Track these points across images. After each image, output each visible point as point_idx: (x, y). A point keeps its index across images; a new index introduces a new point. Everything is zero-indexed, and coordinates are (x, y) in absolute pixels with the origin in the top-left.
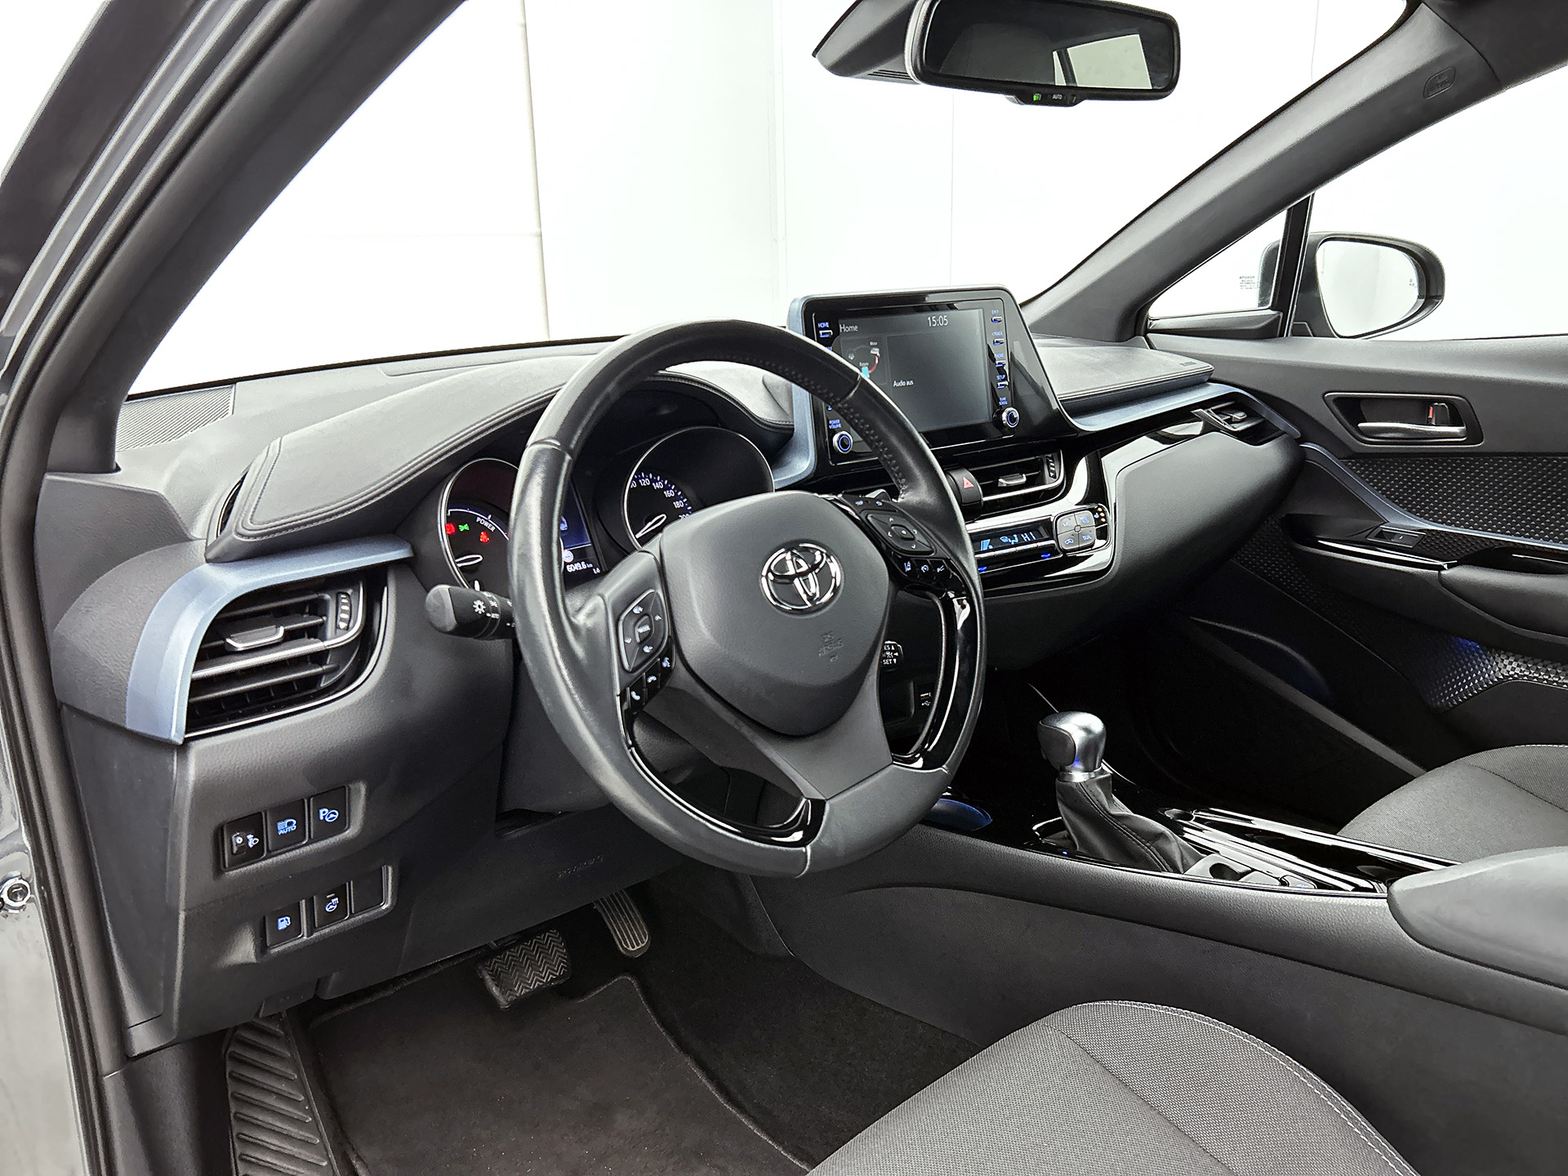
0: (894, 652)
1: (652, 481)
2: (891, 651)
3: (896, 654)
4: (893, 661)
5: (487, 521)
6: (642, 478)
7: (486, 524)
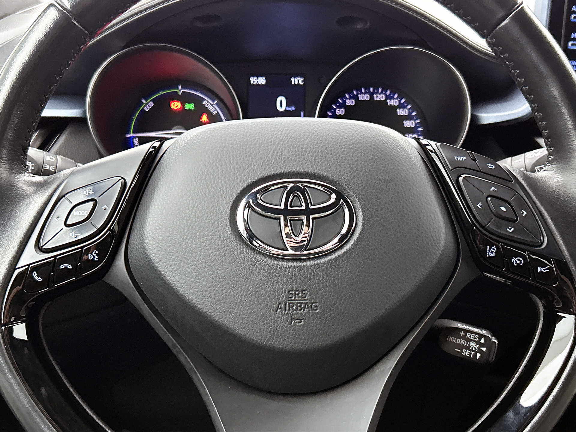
0: (482, 345)
1: (387, 97)
2: (478, 343)
3: (484, 349)
4: (475, 355)
5: (212, 105)
6: (377, 93)
7: (210, 108)
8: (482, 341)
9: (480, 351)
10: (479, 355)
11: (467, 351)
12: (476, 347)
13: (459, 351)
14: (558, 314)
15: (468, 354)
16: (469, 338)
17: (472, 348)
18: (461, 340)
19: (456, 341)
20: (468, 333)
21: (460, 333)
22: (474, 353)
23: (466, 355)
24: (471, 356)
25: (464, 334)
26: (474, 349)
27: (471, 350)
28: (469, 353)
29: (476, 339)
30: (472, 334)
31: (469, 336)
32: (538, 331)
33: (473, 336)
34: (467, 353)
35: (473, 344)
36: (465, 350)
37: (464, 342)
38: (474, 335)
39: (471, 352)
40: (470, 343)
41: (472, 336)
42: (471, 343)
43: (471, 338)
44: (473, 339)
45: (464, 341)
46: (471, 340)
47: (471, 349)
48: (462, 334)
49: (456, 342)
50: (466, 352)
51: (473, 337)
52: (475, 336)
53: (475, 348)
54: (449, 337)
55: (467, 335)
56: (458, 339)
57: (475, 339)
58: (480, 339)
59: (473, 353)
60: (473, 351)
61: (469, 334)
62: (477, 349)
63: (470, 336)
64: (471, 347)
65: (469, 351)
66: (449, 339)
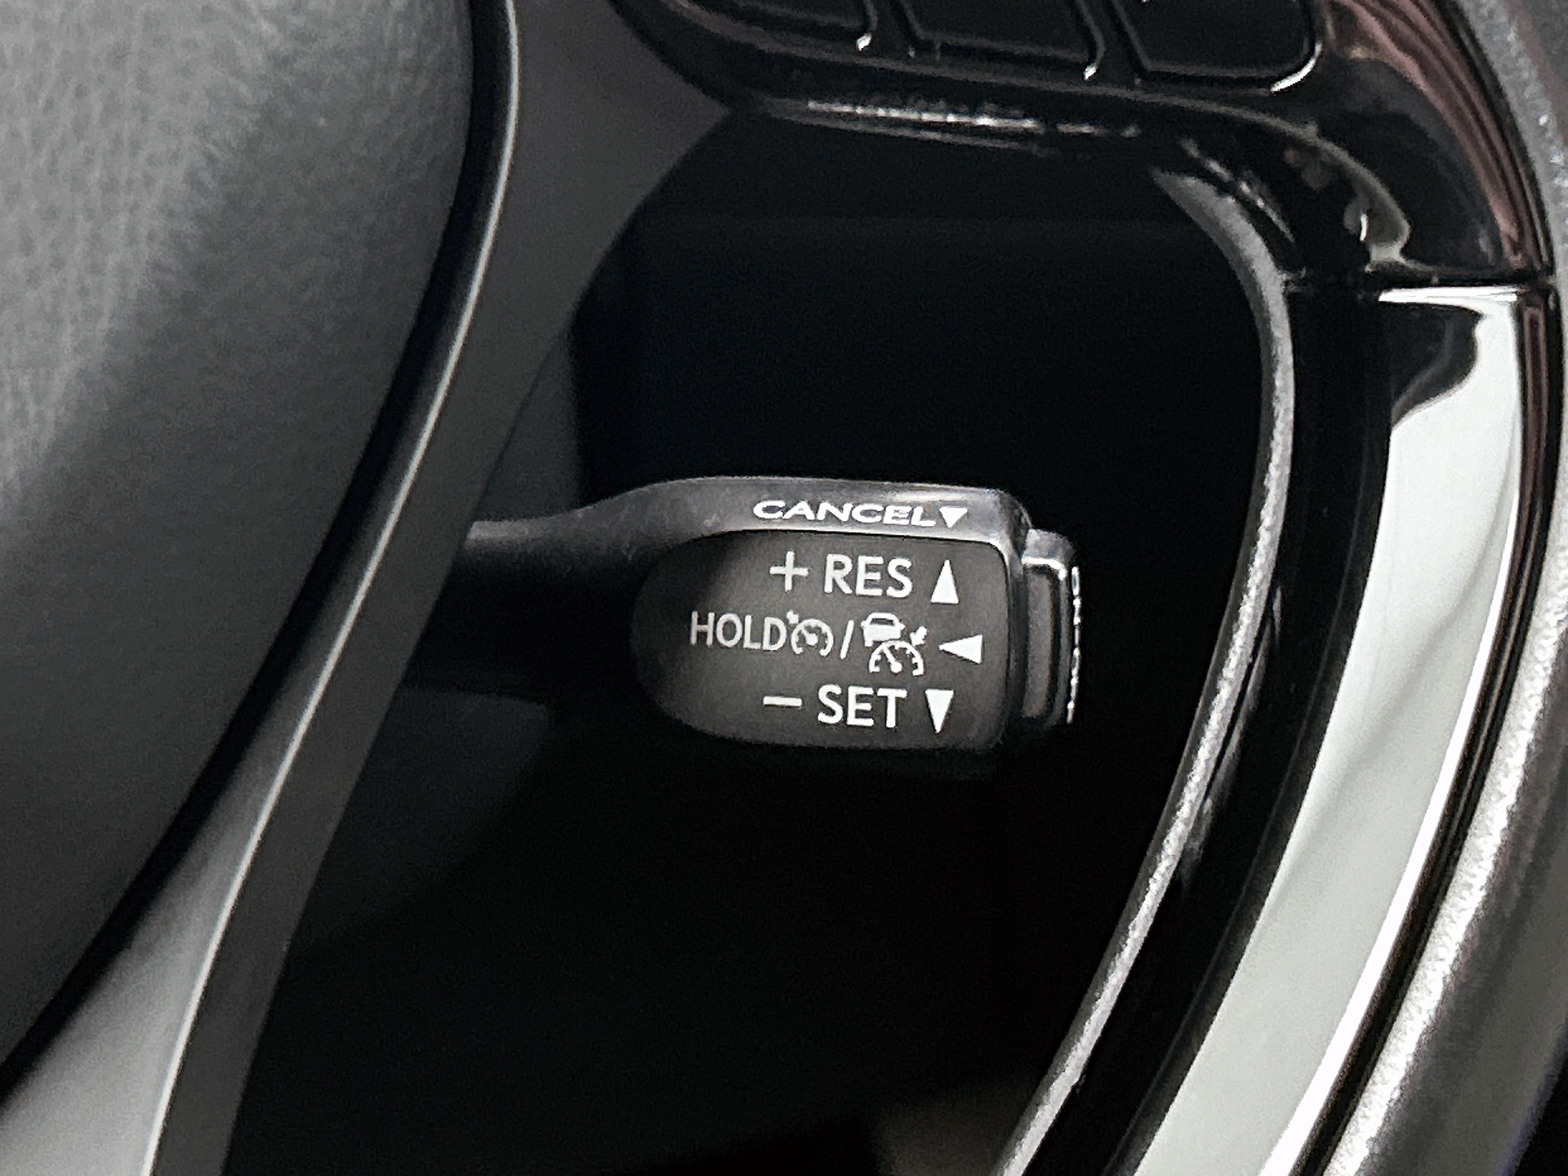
0: (953, 623)
4: (915, 710)
8: (945, 591)
9: (946, 671)
10: (939, 702)
11: (853, 691)
12: (910, 649)
13: (796, 702)
14: (1385, 297)
15: (860, 714)
16: (847, 590)
17: (883, 662)
18: (792, 617)
19: (757, 636)
20: (832, 559)
21: (774, 570)
22: (903, 694)
23: (852, 720)
24: (891, 722)
25: (803, 572)
26: (896, 667)
27: (877, 682)
28: (867, 707)
29: (900, 586)
30: (863, 560)
31: (839, 575)
32: (1276, 458)
33: (869, 568)
34: (853, 706)
35: (882, 633)
36: (837, 690)
37: (816, 630)
38: (879, 560)
39: (882, 692)
40: (859, 632)
41: (862, 576)
42: (866, 624)
43: (860, 589)
44: (878, 592)
45: (813, 622)
46: (866, 606)
47: (873, 668)
48: (789, 570)
49: (756, 646)
50: (843, 700)
51: (876, 576)
52: (883, 569)
53: (900, 654)
54: (703, 620)
55: (830, 573)
56: (769, 621)
57: (891, 592)
58: (926, 581)
59: (892, 694)
60: (894, 681)
61: (839, 566)
62: (918, 659)
63: (851, 579)
64: (875, 656)
65: (869, 691)
66: (702, 636)
